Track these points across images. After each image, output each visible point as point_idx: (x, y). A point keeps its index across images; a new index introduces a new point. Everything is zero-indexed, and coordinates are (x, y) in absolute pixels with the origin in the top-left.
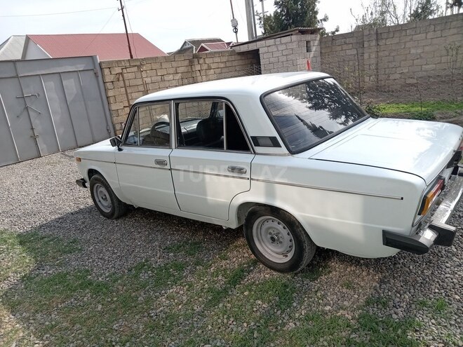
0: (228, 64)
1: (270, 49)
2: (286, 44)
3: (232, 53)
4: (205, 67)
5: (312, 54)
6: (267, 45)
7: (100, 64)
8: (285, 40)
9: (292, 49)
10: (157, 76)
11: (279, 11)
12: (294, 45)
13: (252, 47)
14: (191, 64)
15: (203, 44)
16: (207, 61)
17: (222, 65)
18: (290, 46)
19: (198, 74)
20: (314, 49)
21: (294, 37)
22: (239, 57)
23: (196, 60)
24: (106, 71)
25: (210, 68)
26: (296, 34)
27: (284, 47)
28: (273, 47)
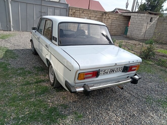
1: (135, 17)
2: (142, 16)
3: (121, 15)
5: (152, 23)
6: (135, 15)
7: (69, 7)
11: (146, 3)
12: (145, 18)
13: (129, 14)
14: (103, 15)
15: (118, 10)
16: (109, 16)
18: (143, 18)
20: (154, 21)
21: (146, 15)
22: (123, 17)
23: (105, 14)
24: (70, 10)
25: (109, 19)
26: (147, 13)
27: (140, 17)
28: (137, 16)
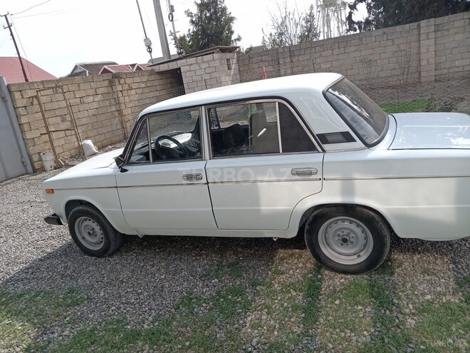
0: (149, 84)
1: (192, 68)
2: (207, 62)
3: (152, 73)
4: (126, 87)
5: (232, 72)
6: (189, 63)
7: (8, 86)
8: (207, 58)
9: (215, 67)
10: (75, 98)
12: (217, 63)
14: (111, 84)
15: (105, 67)
16: (128, 81)
17: (143, 85)
18: (213, 64)
19: (120, 95)
20: (233, 67)
21: (216, 55)
23: (116, 80)
24: (17, 95)
25: (131, 89)
26: (218, 52)
27: (207, 65)
28: (195, 65)
